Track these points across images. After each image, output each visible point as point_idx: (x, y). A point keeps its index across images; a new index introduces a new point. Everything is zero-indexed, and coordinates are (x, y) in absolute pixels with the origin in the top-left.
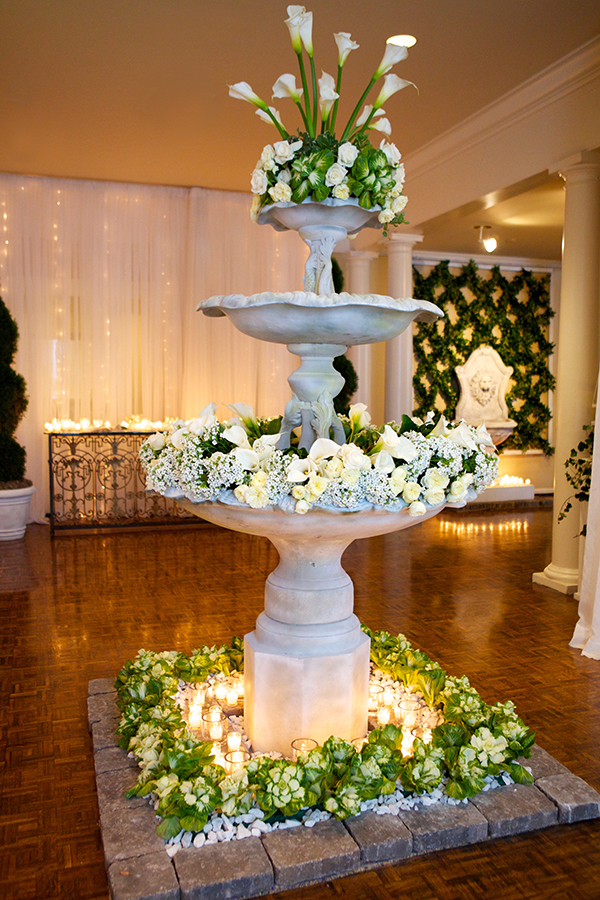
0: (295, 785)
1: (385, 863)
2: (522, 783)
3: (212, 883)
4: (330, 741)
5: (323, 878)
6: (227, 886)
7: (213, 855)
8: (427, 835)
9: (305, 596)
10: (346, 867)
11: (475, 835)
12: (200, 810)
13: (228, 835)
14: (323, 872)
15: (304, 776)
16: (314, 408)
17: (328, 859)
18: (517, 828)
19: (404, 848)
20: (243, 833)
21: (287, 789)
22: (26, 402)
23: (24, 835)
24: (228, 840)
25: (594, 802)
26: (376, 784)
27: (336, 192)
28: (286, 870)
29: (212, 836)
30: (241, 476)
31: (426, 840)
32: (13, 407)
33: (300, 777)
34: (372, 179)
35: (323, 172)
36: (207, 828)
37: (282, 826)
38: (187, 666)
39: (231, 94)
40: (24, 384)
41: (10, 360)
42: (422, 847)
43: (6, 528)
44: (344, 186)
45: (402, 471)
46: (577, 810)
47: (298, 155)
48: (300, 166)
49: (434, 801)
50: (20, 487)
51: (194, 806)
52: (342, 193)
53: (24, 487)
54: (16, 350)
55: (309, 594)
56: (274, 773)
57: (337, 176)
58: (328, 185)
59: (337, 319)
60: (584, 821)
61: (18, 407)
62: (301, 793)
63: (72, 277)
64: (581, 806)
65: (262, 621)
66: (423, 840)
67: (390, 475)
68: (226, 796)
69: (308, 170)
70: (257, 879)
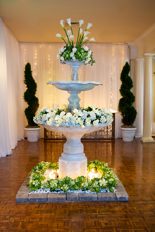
0: (55, 183)
1: (72, 201)
2: (111, 192)
3: (34, 198)
4: (66, 177)
5: (58, 202)
6: (37, 199)
7: (37, 195)
8: (82, 197)
9: (69, 148)
10: (63, 200)
11: (94, 199)
12: (36, 186)
13: (42, 192)
14: (57, 200)
15: (58, 182)
16: (72, 105)
17: (58, 198)
18: (105, 199)
19: (76, 199)
20: (45, 192)
21: (54, 184)
22: (39, 105)
23: (6, 191)
24: (41, 193)
25: (125, 197)
26: (73, 186)
27: (73, 58)
28: (49, 198)
29: (38, 192)
30: (47, 119)
31: (82, 198)
32: (35, 106)
33: (57, 182)
34: (80, 55)
35: (69, 54)
36: (38, 190)
37: (53, 192)
38: (52, 166)
39: (56, 36)
40: (38, 100)
41: (35, 93)
42: (81, 200)
43: (33, 138)
44: (74, 57)
45: (80, 118)
46: (120, 198)
47: (65, 51)
48: (65, 53)
49: (88, 192)
50: (36, 128)
51: (34, 185)
52: (74, 58)
53: (38, 128)
54: (36, 90)
55: (70, 147)
56: (52, 181)
57: (72, 55)
58: (71, 57)
59: (71, 86)
60: (122, 201)
61: (36, 106)
62: (56, 185)
63: (53, 70)
64: (122, 197)
65: (62, 154)
66: (81, 198)
67: (77, 119)
68: (42, 184)
69: (66, 54)
70: (43, 199)
